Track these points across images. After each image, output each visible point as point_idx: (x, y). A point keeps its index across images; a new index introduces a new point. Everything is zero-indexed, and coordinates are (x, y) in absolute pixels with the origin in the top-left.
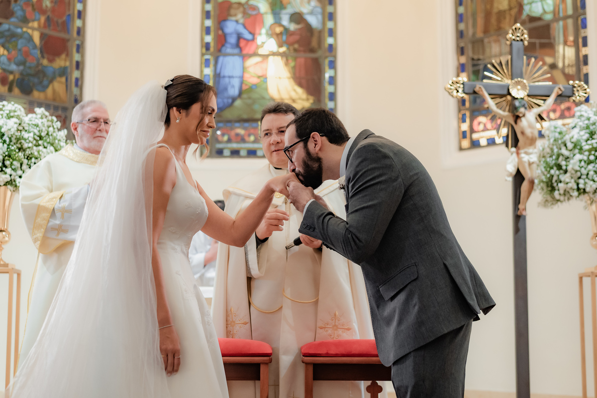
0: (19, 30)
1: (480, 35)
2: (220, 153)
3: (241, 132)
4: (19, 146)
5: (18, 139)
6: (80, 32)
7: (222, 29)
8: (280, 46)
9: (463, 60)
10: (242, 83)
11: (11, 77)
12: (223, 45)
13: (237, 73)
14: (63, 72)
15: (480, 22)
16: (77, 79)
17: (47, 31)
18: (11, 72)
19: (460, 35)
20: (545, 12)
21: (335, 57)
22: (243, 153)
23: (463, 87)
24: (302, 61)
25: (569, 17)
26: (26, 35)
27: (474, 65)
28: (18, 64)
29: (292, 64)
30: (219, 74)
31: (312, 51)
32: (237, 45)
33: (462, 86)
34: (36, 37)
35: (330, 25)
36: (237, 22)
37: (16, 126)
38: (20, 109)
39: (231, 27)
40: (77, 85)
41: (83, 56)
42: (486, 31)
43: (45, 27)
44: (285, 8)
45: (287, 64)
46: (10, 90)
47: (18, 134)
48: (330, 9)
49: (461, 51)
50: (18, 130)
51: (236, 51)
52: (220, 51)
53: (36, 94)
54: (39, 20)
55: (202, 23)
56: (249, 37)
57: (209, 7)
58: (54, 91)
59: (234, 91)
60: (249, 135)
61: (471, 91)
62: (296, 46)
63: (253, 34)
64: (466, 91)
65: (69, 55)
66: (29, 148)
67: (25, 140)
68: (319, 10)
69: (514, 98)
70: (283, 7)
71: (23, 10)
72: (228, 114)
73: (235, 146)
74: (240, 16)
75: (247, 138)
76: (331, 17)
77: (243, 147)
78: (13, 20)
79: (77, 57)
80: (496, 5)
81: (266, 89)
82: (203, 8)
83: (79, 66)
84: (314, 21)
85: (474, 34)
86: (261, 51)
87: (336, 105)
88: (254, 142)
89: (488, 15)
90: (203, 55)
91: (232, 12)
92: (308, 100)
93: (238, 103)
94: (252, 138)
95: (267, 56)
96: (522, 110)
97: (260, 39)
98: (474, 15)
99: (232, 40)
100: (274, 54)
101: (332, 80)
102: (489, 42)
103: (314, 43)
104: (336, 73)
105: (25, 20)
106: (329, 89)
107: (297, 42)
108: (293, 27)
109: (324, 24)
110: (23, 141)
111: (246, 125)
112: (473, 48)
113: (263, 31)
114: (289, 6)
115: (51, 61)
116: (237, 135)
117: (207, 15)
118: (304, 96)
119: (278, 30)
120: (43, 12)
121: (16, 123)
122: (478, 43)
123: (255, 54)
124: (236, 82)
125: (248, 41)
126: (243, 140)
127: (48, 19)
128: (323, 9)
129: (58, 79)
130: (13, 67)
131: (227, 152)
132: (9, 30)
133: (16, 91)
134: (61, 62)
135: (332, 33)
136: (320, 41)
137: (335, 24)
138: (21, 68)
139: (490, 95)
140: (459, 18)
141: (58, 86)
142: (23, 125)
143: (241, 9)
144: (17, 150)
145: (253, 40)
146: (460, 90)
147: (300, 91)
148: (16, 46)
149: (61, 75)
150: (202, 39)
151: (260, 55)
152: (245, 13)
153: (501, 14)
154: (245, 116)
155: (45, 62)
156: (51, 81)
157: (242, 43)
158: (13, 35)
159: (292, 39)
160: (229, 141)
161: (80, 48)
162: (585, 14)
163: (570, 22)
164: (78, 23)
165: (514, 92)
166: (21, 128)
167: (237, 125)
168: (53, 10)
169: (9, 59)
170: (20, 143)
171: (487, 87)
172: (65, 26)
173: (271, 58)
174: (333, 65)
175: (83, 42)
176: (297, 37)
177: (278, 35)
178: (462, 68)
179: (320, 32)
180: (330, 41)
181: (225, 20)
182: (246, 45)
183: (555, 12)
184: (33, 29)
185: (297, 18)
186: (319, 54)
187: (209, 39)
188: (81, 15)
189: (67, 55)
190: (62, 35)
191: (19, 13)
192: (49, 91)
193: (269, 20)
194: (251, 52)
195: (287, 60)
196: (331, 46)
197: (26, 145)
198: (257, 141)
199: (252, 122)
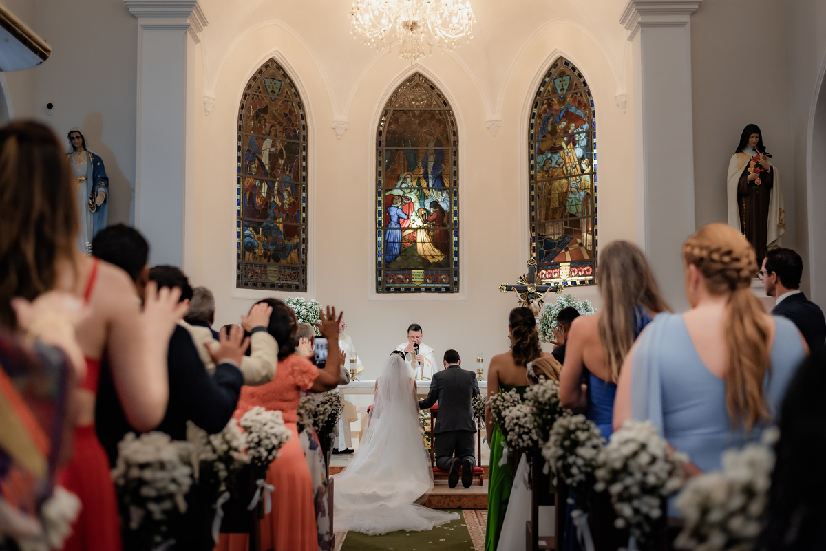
0: (272, 225)
1: (543, 221)
2: (388, 290)
3: (401, 277)
6: (305, 220)
7: (389, 213)
8: (424, 223)
9: (534, 234)
10: (401, 246)
11: (269, 253)
12: (389, 223)
13: (398, 240)
14: (296, 246)
15: (543, 213)
16: (303, 249)
17: (288, 223)
18: (269, 250)
19: (532, 219)
20: (577, 212)
21: (458, 229)
22: (402, 290)
24: (438, 231)
25: (589, 217)
26: (276, 227)
27: (540, 239)
28: (272, 246)
29: (432, 234)
30: (387, 240)
31: (444, 225)
32: (398, 223)
34: (281, 226)
35: (455, 208)
36: (398, 207)
39: (393, 211)
40: (303, 253)
41: (306, 235)
42: (546, 219)
43: (286, 221)
44: (427, 198)
45: (428, 234)
46: (269, 261)
48: (455, 198)
49: (533, 229)
51: (397, 226)
52: (387, 226)
53: (282, 261)
54: (283, 217)
55: (376, 209)
56: (406, 217)
57: (380, 198)
58: (291, 258)
59: (396, 251)
60: (406, 279)
62: (434, 222)
63: (408, 216)
64: (508, 290)
65: (299, 236)
68: (449, 200)
69: (530, 293)
70: (426, 198)
71: (274, 212)
72: (393, 266)
73: (397, 285)
74: (399, 204)
75: (404, 281)
76: (456, 204)
77: (403, 286)
78: (269, 219)
79: (303, 236)
80: (552, 204)
81: (416, 249)
82: (376, 199)
83: (305, 241)
84: (445, 206)
85: (540, 220)
86: (414, 226)
87: (458, 259)
88: (409, 283)
89: (548, 208)
90: (377, 229)
91: (395, 201)
92: (441, 256)
93: (399, 258)
94: (408, 280)
95: (417, 229)
96: (531, 300)
97: (413, 218)
98: (540, 207)
99: (395, 219)
100: (420, 228)
101: (457, 244)
102: (548, 225)
103: (445, 220)
104: (458, 239)
105: (275, 218)
106: (455, 249)
107: (435, 220)
108: (432, 210)
109: (451, 208)
111: (404, 272)
112: (539, 227)
113: (414, 213)
114: (429, 197)
115: (289, 241)
116: (399, 278)
117: (379, 203)
118: (439, 254)
119: (423, 213)
120: (284, 211)
122: (542, 226)
123: (408, 228)
124: (397, 246)
125: (405, 220)
126: (402, 282)
127: (287, 216)
128: (451, 198)
129: (294, 251)
130: (270, 247)
131: (392, 289)
132: (267, 225)
133: (272, 261)
134: (295, 240)
135: (456, 214)
136: (449, 219)
137: (458, 208)
138: (274, 247)
140: (532, 209)
141: (294, 255)
143: (400, 200)
145: (408, 218)
146: (505, 289)
147: (436, 250)
148: (271, 234)
149: (295, 249)
150: (376, 219)
151: (411, 228)
152: (402, 202)
153: (555, 210)
154: (404, 267)
155: (286, 241)
156: (290, 253)
157: (401, 221)
158: (270, 228)
159: (431, 218)
160: (394, 282)
161: (305, 230)
162: (596, 216)
163: (590, 219)
164: (304, 215)
165: (529, 289)
167: (398, 272)
168: (290, 209)
169: (268, 242)
172: (296, 219)
173: (419, 230)
174: (457, 234)
175: (306, 227)
176: (435, 217)
177: (422, 215)
178: (533, 239)
179: (449, 213)
180: (455, 219)
181: (391, 206)
182: (404, 222)
183: (583, 213)
184: (279, 223)
185: (435, 204)
186: (449, 226)
187: (380, 218)
188: (305, 210)
189: (298, 236)
190: (295, 224)
191: (272, 215)
192: (289, 258)
193: (417, 206)
194: (407, 226)
195: (429, 231)
196: (455, 221)
198: (411, 282)
199: (407, 270)
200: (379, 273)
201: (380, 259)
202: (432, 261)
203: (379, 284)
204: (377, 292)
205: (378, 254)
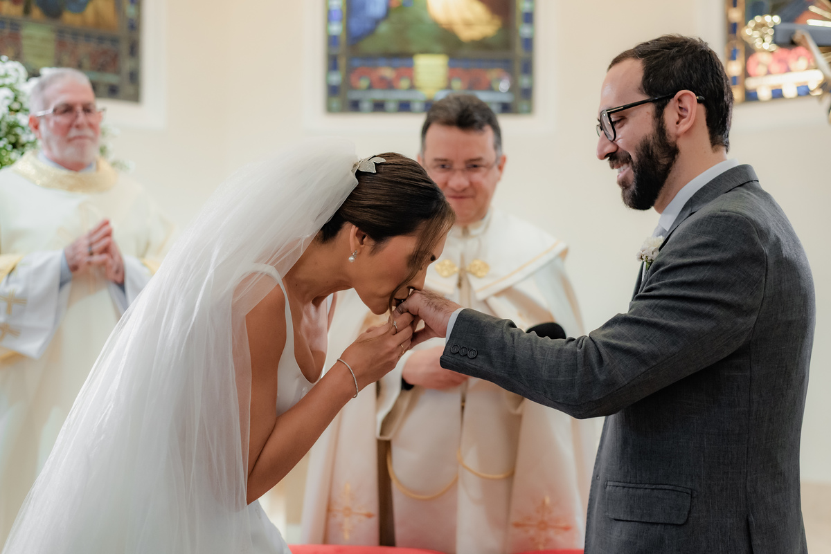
2: (355, 106)
3: (387, 72)
4: (13, 139)
5: (12, 127)
22: (391, 106)
23: (774, 34)
33: (771, 32)
37: (7, 102)
38: (17, 70)
47: (11, 118)
50: (11, 110)
53: (68, 17)
59: (377, 9)
60: (399, 77)
61: (786, 40)
64: (779, 39)
66: (28, 142)
67: (23, 128)
72: (369, 46)
73: (378, 95)
75: (396, 83)
77: (392, 97)
87: (534, 31)
88: (407, 89)
92: (491, 22)
93: (384, 28)
110: (18, 131)
111: (397, 62)
116: (382, 77)
118: (486, 19)
121: (7, 98)
126: (389, 85)
131: (366, 105)
133: (36, 13)
139: (819, 46)
142: (22, 99)
144: (10, 147)
146: (769, 39)
147: (479, 9)
154: (394, 48)
160: (370, 87)
166: (16, 106)
167: (382, 61)
170: (16, 135)
171: (814, 33)
192: (89, 12)
197: (24, 138)
198: (412, 87)
199: (402, 57)
200: (332, 63)
201: (336, 29)
202: (466, 34)
203: (333, 91)
204: (329, 109)
205: (329, 17)
